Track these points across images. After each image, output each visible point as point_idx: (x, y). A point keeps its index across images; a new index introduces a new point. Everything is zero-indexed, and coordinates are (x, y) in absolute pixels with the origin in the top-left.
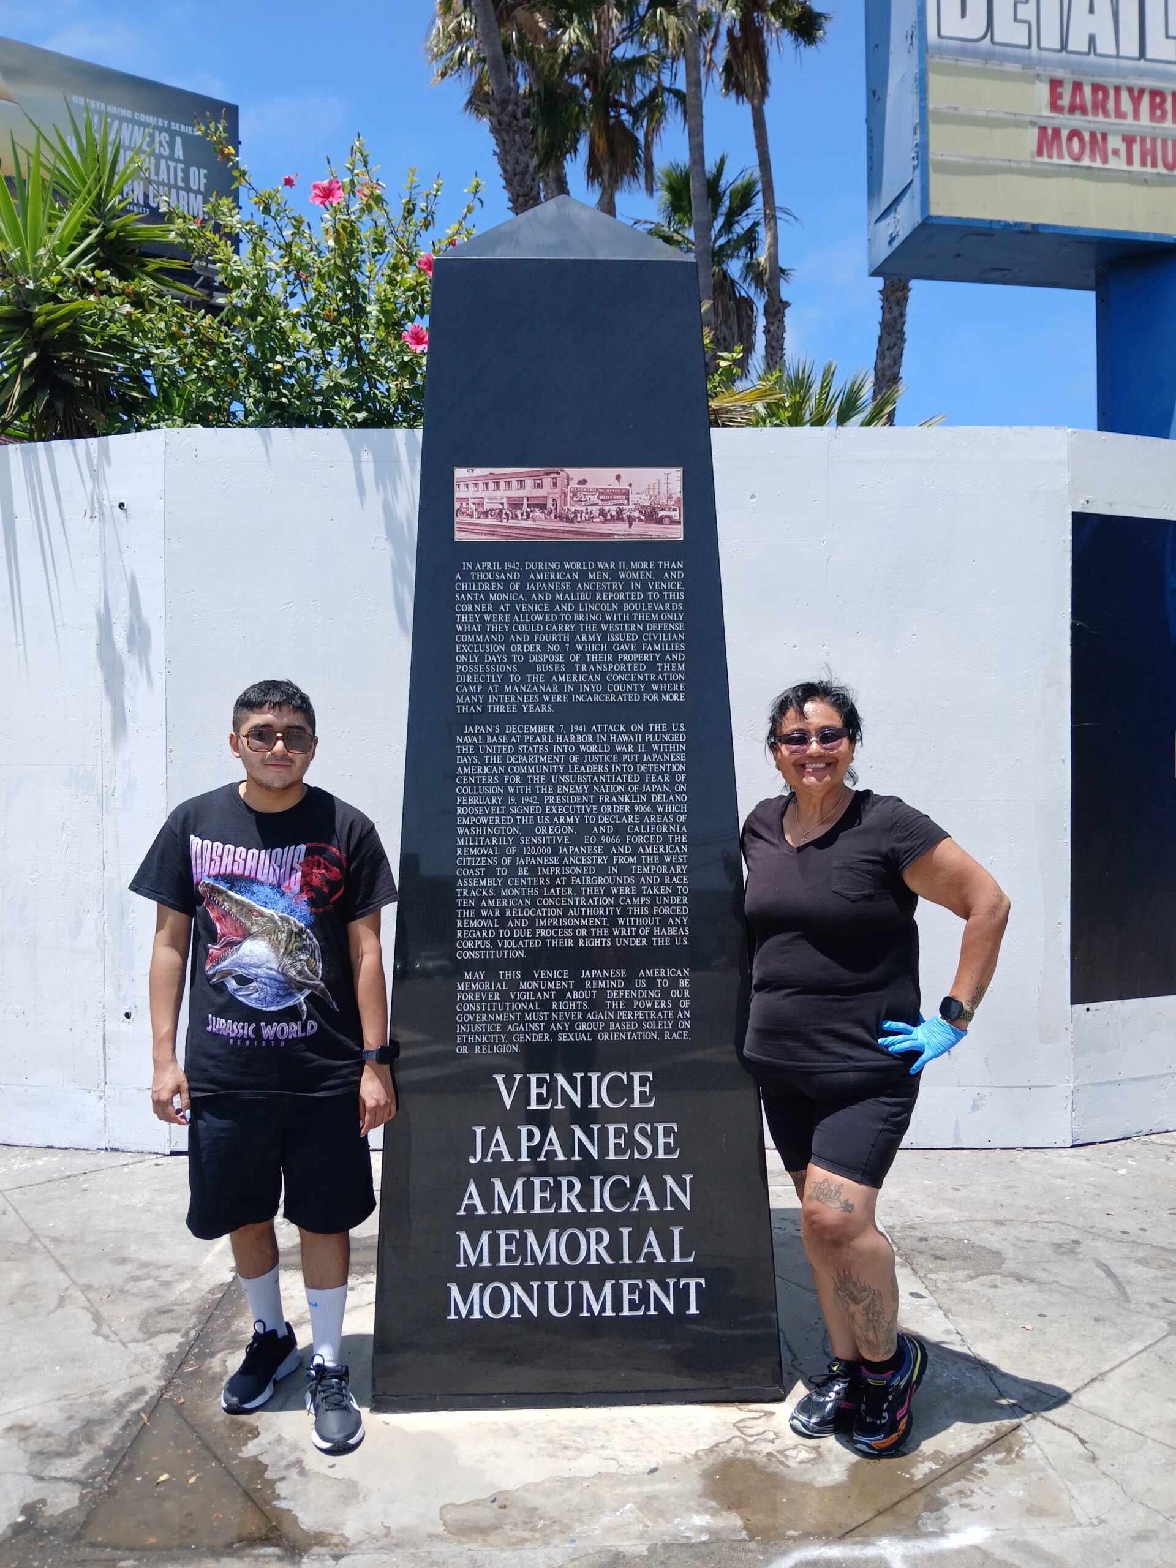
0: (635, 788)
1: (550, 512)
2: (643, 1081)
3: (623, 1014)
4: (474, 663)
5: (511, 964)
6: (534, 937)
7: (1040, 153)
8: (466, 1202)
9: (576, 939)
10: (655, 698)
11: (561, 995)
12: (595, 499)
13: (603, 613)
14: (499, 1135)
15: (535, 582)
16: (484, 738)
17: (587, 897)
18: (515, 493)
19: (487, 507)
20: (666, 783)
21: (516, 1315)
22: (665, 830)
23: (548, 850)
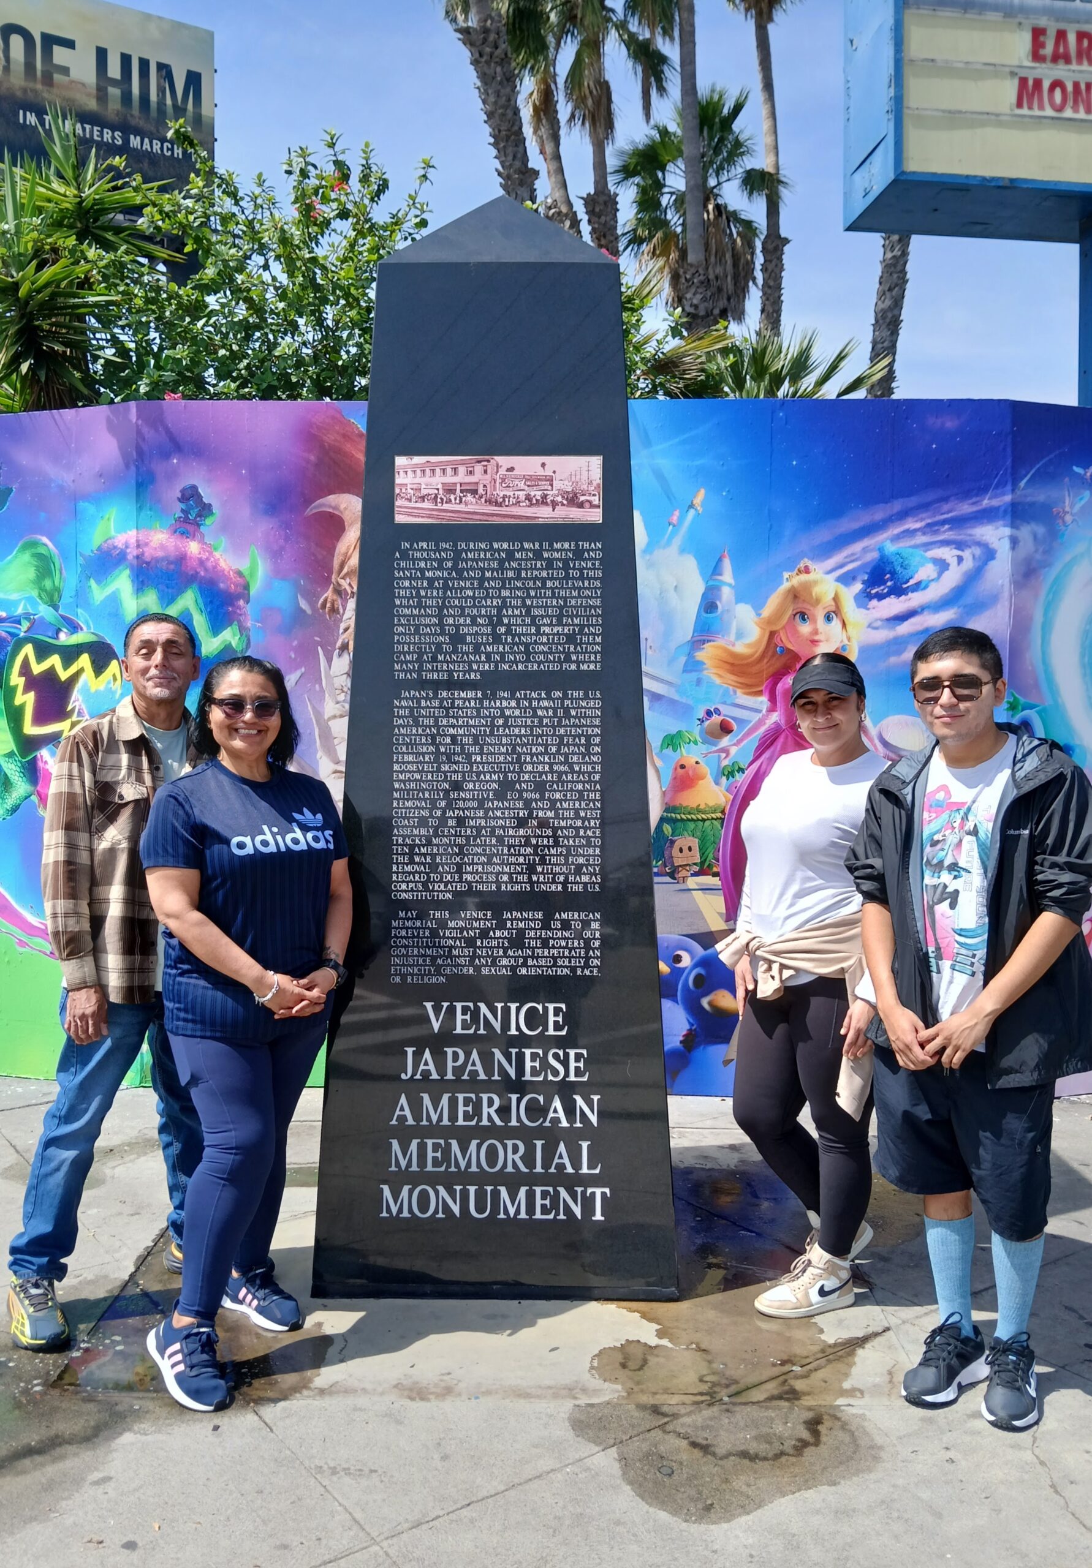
0: (554, 749)
1: (481, 497)
2: (557, 1011)
3: (540, 951)
4: (410, 634)
5: (439, 905)
6: (461, 881)
7: (1019, 105)
8: (398, 1112)
9: (498, 883)
10: (573, 667)
11: (484, 934)
12: (522, 485)
13: (528, 589)
14: (427, 1054)
15: (466, 560)
16: (419, 702)
17: (509, 847)
18: (449, 479)
19: (424, 492)
20: (582, 745)
21: (440, 1215)
22: (580, 787)
23: (475, 804)
